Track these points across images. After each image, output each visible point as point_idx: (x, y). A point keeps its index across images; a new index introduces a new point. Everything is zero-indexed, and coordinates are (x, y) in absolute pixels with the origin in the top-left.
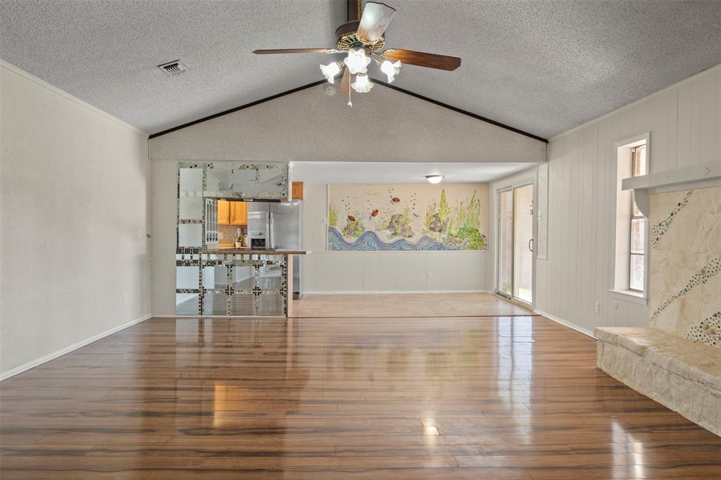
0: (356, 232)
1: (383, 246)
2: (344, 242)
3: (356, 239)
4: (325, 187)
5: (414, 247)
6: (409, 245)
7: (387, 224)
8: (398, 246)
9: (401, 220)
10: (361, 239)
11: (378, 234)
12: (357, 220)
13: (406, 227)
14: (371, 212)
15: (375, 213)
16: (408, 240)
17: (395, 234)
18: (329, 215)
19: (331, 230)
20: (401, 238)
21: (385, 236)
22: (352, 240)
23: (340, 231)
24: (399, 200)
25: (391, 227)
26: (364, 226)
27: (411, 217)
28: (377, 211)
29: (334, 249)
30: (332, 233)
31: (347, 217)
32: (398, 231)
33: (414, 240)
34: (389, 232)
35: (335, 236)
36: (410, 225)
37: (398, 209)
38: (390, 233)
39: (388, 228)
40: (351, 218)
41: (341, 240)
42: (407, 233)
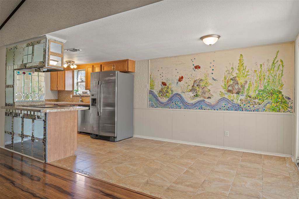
0: (167, 94)
1: (187, 106)
2: (159, 101)
3: (167, 99)
4: (147, 62)
5: (212, 107)
6: (208, 105)
7: (190, 88)
8: (199, 105)
9: (202, 84)
10: (171, 99)
11: (183, 95)
12: (168, 84)
13: (206, 89)
14: (178, 78)
15: (181, 79)
16: (207, 100)
17: (197, 96)
18: (149, 82)
19: (151, 92)
20: (202, 99)
21: (188, 97)
22: (164, 100)
23: (156, 93)
24: (199, 67)
25: (193, 90)
26: (173, 89)
27: (210, 81)
28: (182, 77)
29: (153, 106)
30: (151, 95)
31: (161, 83)
32: (199, 93)
33: (212, 101)
34: (191, 94)
35: (153, 97)
36: (209, 88)
37: (199, 75)
38: (193, 95)
39: (191, 91)
40: (164, 84)
41: (157, 100)
42: (207, 95)
